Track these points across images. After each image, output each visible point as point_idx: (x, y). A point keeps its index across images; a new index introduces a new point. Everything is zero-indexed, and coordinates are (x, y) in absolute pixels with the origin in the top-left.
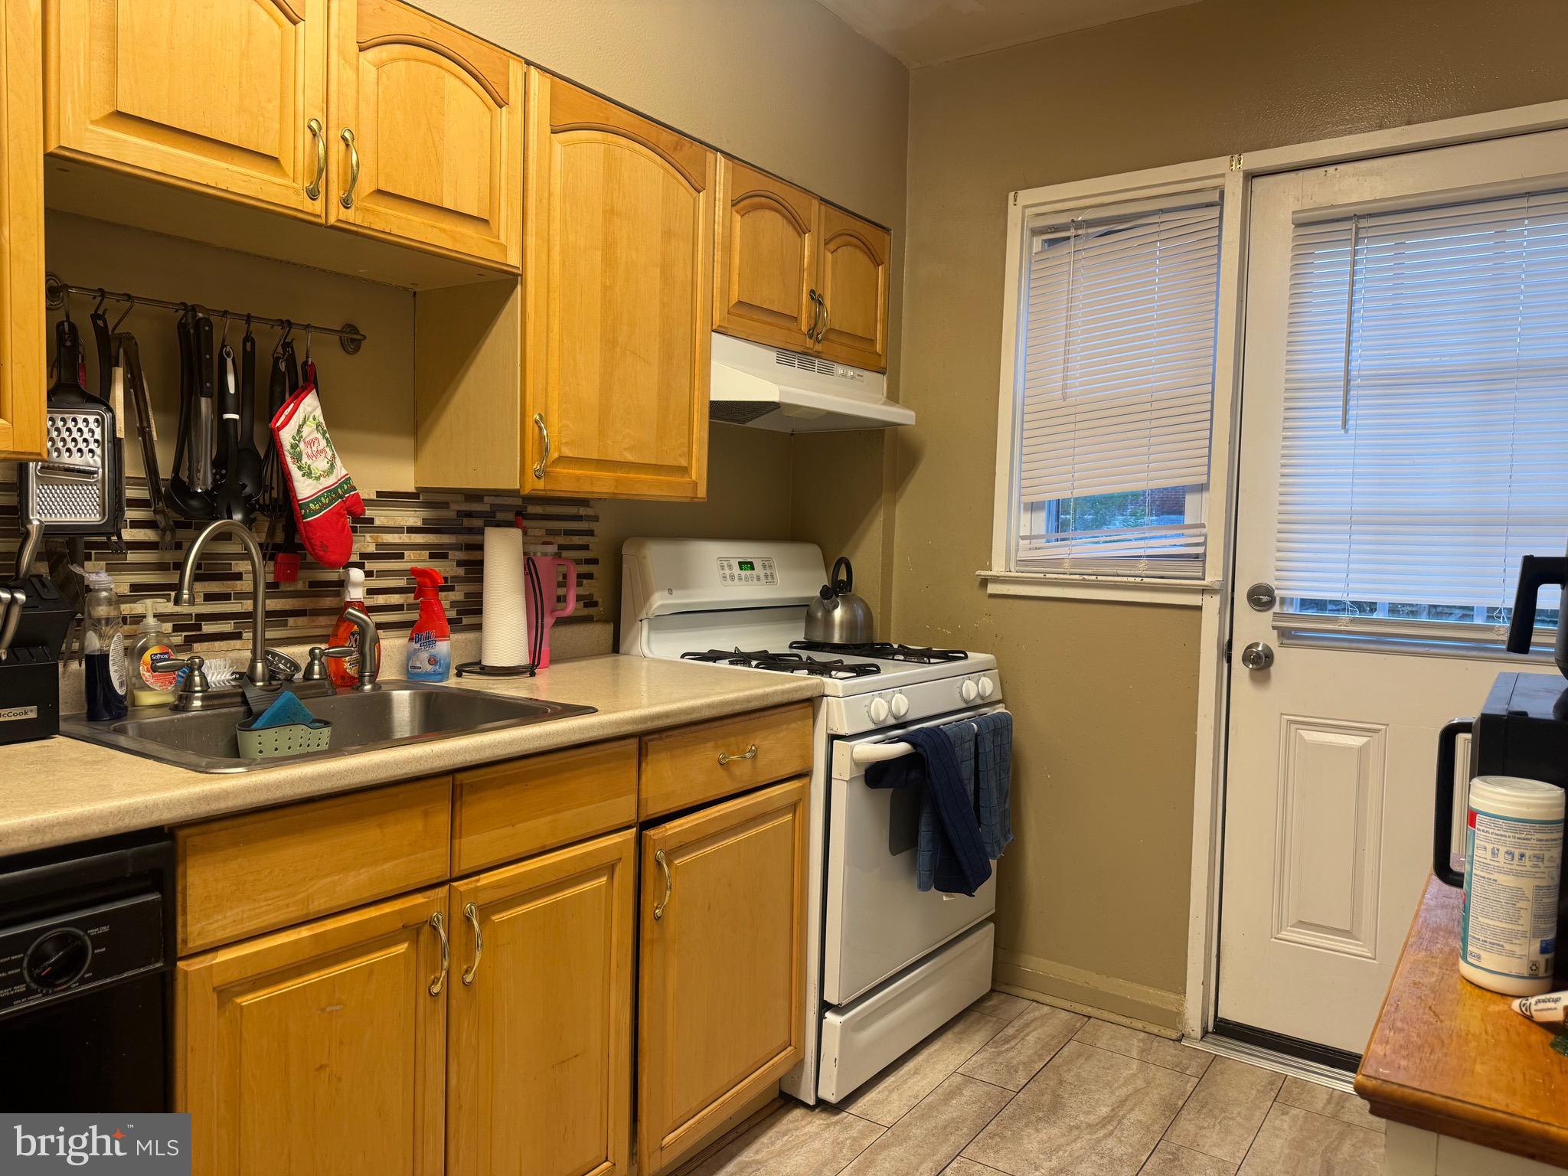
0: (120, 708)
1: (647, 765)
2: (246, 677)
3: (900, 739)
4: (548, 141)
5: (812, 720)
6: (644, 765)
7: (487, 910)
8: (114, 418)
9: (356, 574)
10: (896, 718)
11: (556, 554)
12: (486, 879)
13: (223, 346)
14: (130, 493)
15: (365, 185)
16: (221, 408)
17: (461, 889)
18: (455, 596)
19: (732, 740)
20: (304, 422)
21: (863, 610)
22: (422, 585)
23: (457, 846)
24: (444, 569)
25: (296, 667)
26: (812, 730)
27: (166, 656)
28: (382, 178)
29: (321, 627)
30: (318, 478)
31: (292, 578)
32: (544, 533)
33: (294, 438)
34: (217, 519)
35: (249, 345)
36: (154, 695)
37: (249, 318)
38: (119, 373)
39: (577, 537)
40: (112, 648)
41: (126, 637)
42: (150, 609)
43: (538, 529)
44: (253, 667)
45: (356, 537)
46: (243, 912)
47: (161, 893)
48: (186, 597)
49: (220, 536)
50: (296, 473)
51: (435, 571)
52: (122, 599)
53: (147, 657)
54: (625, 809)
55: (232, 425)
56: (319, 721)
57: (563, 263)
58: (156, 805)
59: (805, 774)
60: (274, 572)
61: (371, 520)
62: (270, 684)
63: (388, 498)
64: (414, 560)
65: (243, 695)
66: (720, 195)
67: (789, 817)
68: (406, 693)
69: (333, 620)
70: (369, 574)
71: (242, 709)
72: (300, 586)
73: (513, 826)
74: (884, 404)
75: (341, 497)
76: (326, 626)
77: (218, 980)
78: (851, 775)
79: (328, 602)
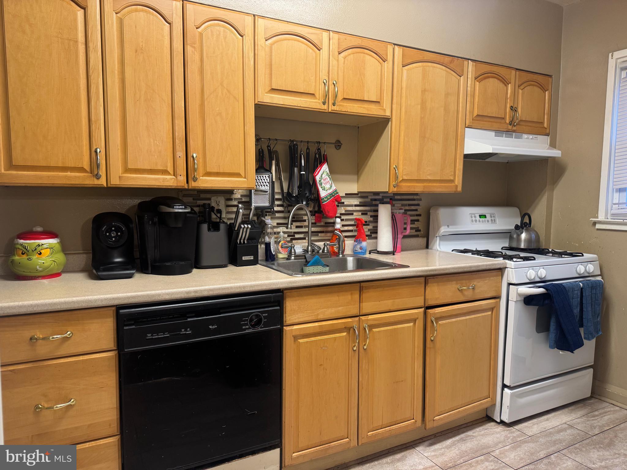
0: (273, 258)
1: (428, 287)
2: (306, 251)
3: (540, 287)
4: (401, 70)
5: (501, 277)
6: (427, 287)
7: (371, 327)
8: (272, 175)
9: (338, 220)
10: (540, 278)
11: (404, 213)
12: (371, 317)
13: (301, 151)
14: (277, 197)
15: (340, 97)
16: (300, 170)
17: (363, 319)
18: (370, 227)
19: (464, 281)
20: (323, 173)
21: (535, 235)
22: (359, 224)
23: (361, 305)
24: (365, 218)
25: (320, 248)
26: (501, 280)
27: (285, 244)
28: (345, 94)
29: (328, 236)
30: (327, 190)
31: (320, 221)
32: (401, 205)
33: (320, 178)
34: (299, 204)
35: (308, 150)
36: (282, 255)
37: (308, 142)
38: (274, 162)
39: (413, 207)
40: (271, 241)
41: (275, 238)
42: (281, 230)
43: (398, 204)
44: (308, 248)
45: (338, 208)
46: (300, 315)
47: (280, 307)
48: (289, 227)
49: (300, 209)
50: (320, 189)
51: (362, 219)
52: (274, 227)
53: (280, 244)
54: (420, 301)
55: (303, 175)
56: (326, 265)
57: (406, 112)
58: (279, 283)
59: (497, 297)
60: (315, 219)
61: (343, 203)
62: (313, 253)
63: (349, 195)
64: (356, 215)
65: (305, 256)
66: (470, 76)
67: (490, 313)
68: (352, 258)
69: (332, 234)
70: (342, 220)
71: (304, 260)
72: (322, 224)
73: (379, 301)
74: (548, 149)
75: (334, 196)
76: (330, 236)
77: (294, 334)
78: (516, 299)
79: (330, 229)
